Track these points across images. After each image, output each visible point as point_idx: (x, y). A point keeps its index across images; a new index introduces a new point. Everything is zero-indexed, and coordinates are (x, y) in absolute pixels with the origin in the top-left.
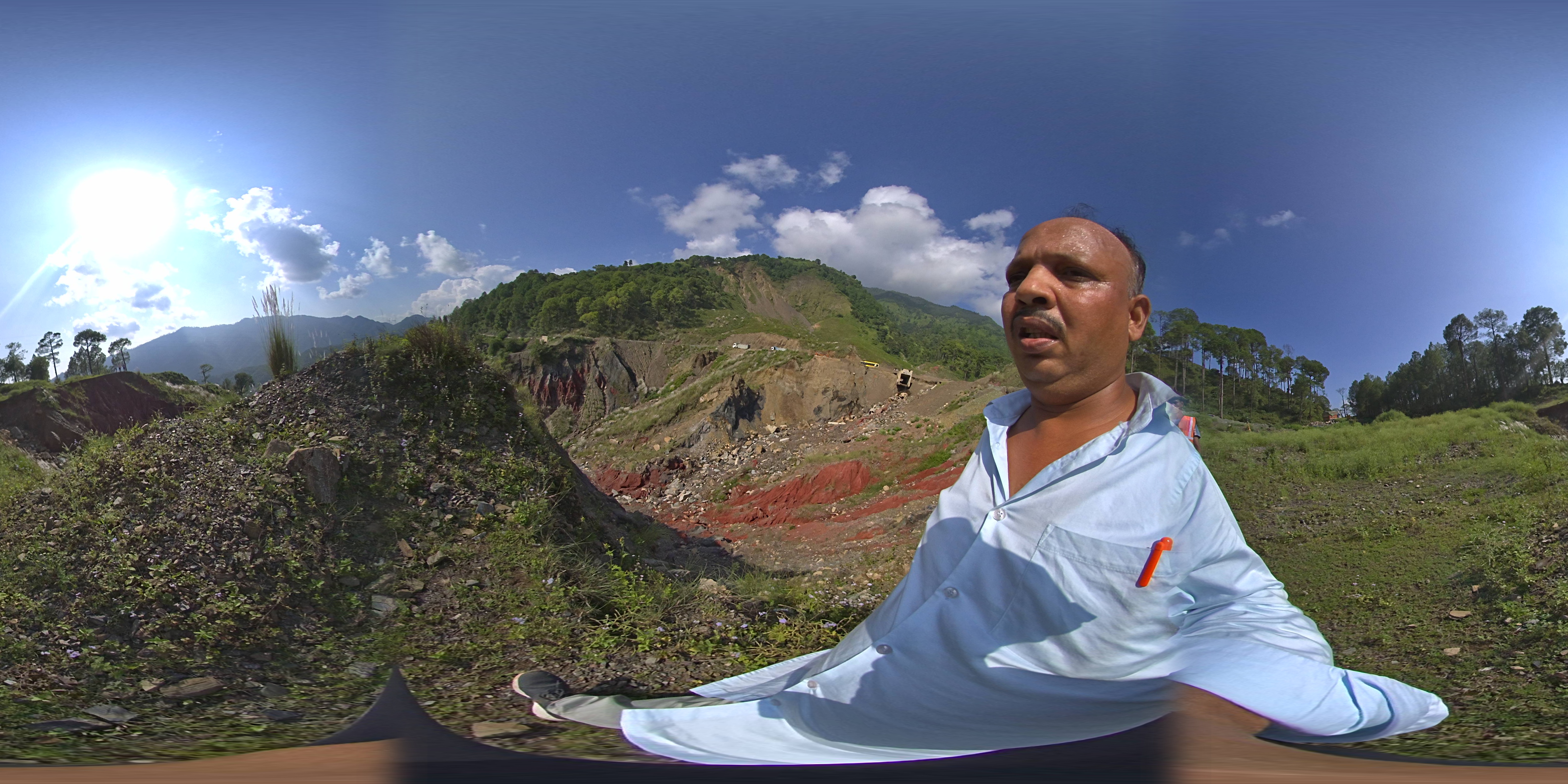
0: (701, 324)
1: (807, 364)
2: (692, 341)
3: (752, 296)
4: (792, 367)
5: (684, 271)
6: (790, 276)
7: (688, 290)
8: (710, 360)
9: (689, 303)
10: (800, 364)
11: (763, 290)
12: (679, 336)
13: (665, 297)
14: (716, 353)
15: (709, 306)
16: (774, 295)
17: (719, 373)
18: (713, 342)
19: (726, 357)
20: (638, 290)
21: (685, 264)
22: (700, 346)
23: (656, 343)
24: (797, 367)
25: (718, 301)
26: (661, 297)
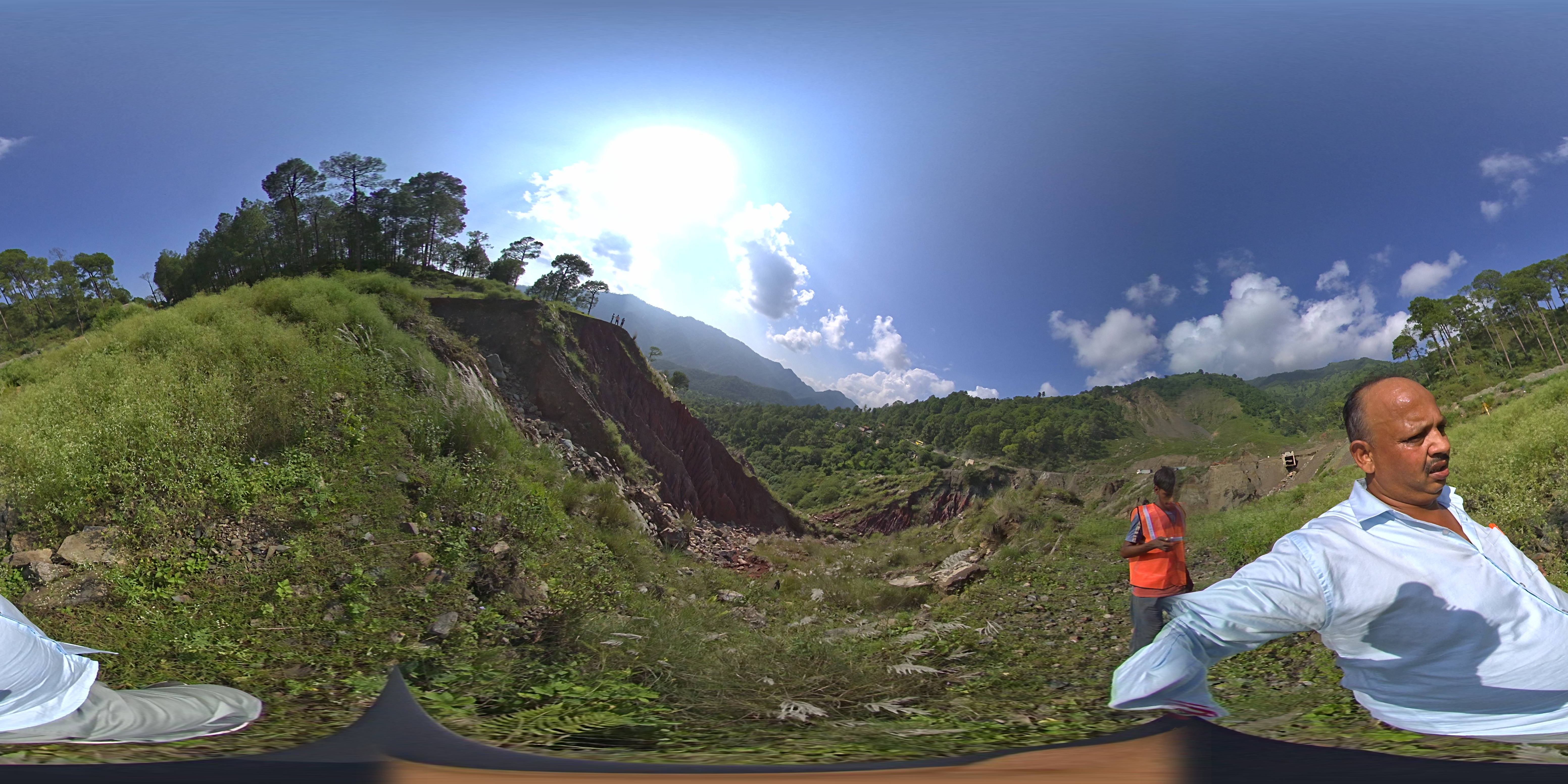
0: (1107, 455)
1: (1205, 476)
2: (1100, 471)
3: (1149, 419)
4: (1193, 481)
5: (1089, 404)
6: (1180, 392)
7: (1093, 424)
8: (1118, 487)
9: (1095, 435)
10: (1199, 477)
11: (1158, 412)
12: (1089, 468)
13: (1076, 432)
14: (1122, 481)
15: (1113, 437)
16: (1169, 414)
17: (1126, 497)
18: (1119, 471)
19: (1132, 483)
20: (1052, 426)
21: (1090, 397)
22: (1108, 476)
23: (1069, 475)
24: (1197, 480)
25: (1120, 430)
26: (1072, 433)
